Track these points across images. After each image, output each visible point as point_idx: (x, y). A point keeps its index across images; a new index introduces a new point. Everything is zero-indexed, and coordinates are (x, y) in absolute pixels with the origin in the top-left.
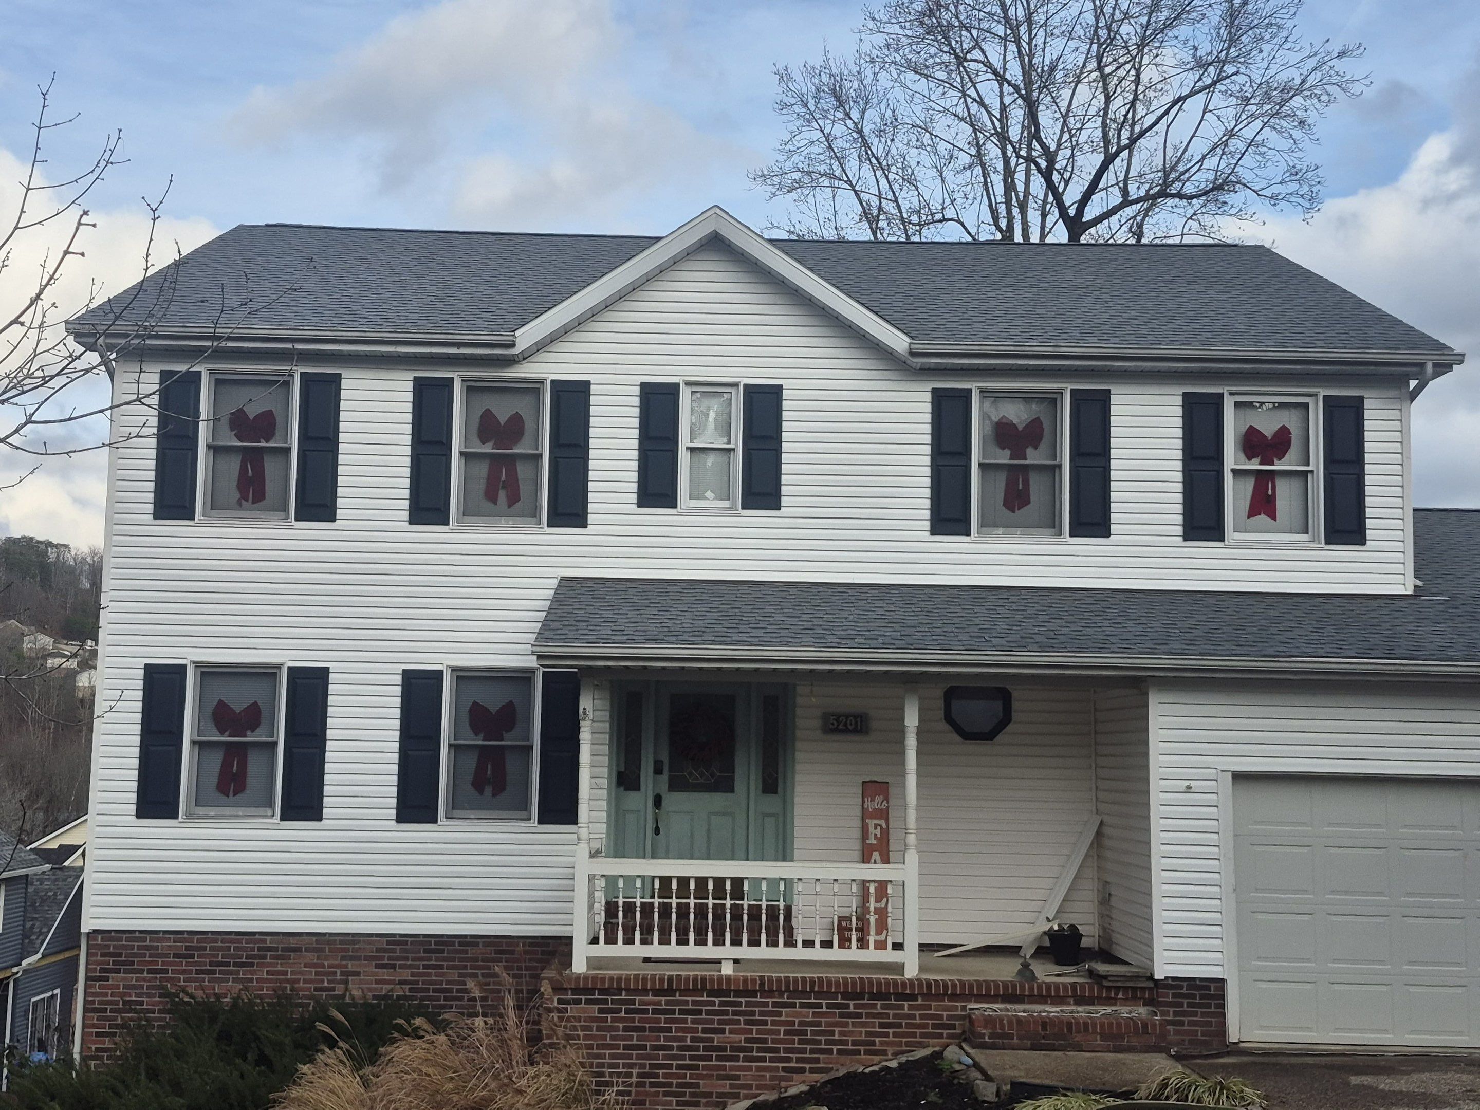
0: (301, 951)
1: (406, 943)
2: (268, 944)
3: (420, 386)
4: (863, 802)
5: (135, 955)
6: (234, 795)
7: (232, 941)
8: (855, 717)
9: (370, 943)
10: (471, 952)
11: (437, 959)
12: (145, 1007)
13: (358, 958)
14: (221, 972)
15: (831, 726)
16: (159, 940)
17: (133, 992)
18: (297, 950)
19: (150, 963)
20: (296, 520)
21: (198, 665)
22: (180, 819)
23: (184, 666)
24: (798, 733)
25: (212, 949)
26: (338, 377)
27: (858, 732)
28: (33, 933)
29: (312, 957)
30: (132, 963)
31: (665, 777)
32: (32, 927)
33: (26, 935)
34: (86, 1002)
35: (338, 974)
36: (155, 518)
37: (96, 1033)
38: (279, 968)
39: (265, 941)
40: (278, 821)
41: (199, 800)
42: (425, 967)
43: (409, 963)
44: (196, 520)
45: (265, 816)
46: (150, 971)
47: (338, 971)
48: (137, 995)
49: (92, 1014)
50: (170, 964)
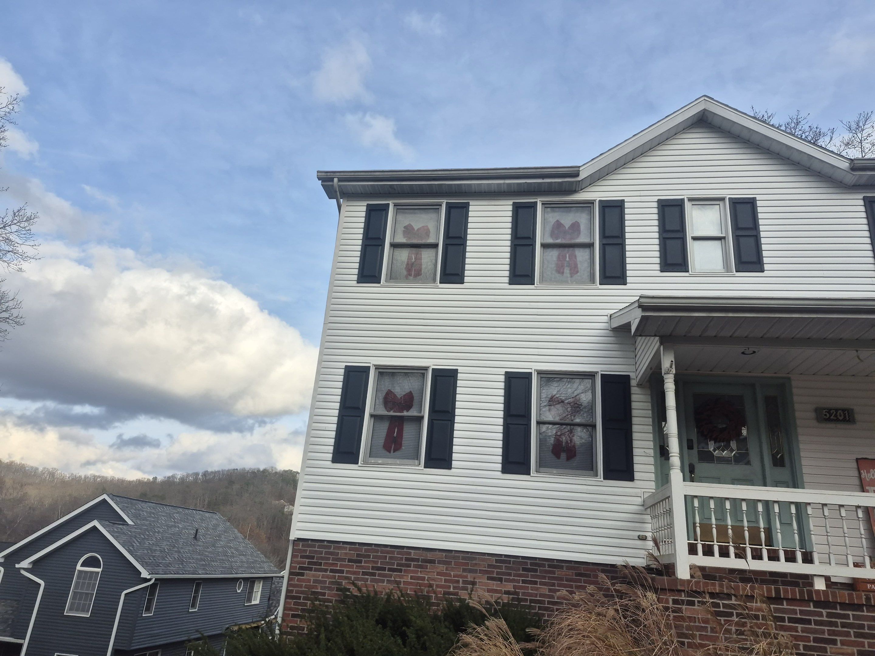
0: (435, 563)
1: (509, 562)
2: (412, 556)
3: (517, 208)
4: (860, 474)
5: (322, 558)
6: (394, 452)
7: (388, 552)
8: (844, 410)
9: (483, 560)
10: (558, 573)
11: (532, 576)
12: (326, 597)
13: (475, 571)
14: (379, 575)
15: (825, 417)
16: (339, 548)
17: (319, 586)
18: (432, 562)
19: (332, 564)
20: (440, 283)
21: (377, 367)
22: (359, 464)
23: (369, 367)
24: (798, 422)
25: (374, 557)
26: (468, 204)
27: (847, 421)
28: (272, 606)
29: (442, 568)
30: (320, 564)
31: (695, 451)
32: (272, 603)
33: (269, 607)
34: (288, 591)
35: (461, 583)
36: (358, 283)
37: (292, 614)
38: (419, 575)
39: (410, 554)
40: (423, 468)
41: (372, 453)
42: (524, 582)
43: (511, 578)
44: (382, 283)
45: (415, 465)
46: (332, 571)
47: (461, 580)
48: (322, 588)
49: (291, 601)
50: (346, 566)
